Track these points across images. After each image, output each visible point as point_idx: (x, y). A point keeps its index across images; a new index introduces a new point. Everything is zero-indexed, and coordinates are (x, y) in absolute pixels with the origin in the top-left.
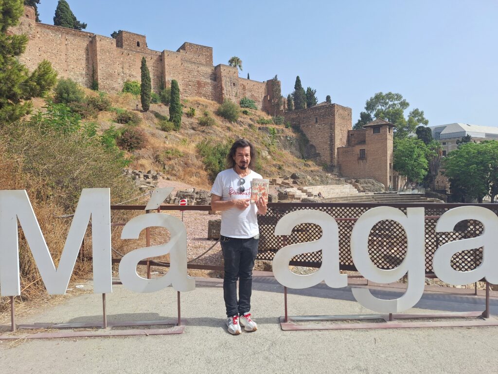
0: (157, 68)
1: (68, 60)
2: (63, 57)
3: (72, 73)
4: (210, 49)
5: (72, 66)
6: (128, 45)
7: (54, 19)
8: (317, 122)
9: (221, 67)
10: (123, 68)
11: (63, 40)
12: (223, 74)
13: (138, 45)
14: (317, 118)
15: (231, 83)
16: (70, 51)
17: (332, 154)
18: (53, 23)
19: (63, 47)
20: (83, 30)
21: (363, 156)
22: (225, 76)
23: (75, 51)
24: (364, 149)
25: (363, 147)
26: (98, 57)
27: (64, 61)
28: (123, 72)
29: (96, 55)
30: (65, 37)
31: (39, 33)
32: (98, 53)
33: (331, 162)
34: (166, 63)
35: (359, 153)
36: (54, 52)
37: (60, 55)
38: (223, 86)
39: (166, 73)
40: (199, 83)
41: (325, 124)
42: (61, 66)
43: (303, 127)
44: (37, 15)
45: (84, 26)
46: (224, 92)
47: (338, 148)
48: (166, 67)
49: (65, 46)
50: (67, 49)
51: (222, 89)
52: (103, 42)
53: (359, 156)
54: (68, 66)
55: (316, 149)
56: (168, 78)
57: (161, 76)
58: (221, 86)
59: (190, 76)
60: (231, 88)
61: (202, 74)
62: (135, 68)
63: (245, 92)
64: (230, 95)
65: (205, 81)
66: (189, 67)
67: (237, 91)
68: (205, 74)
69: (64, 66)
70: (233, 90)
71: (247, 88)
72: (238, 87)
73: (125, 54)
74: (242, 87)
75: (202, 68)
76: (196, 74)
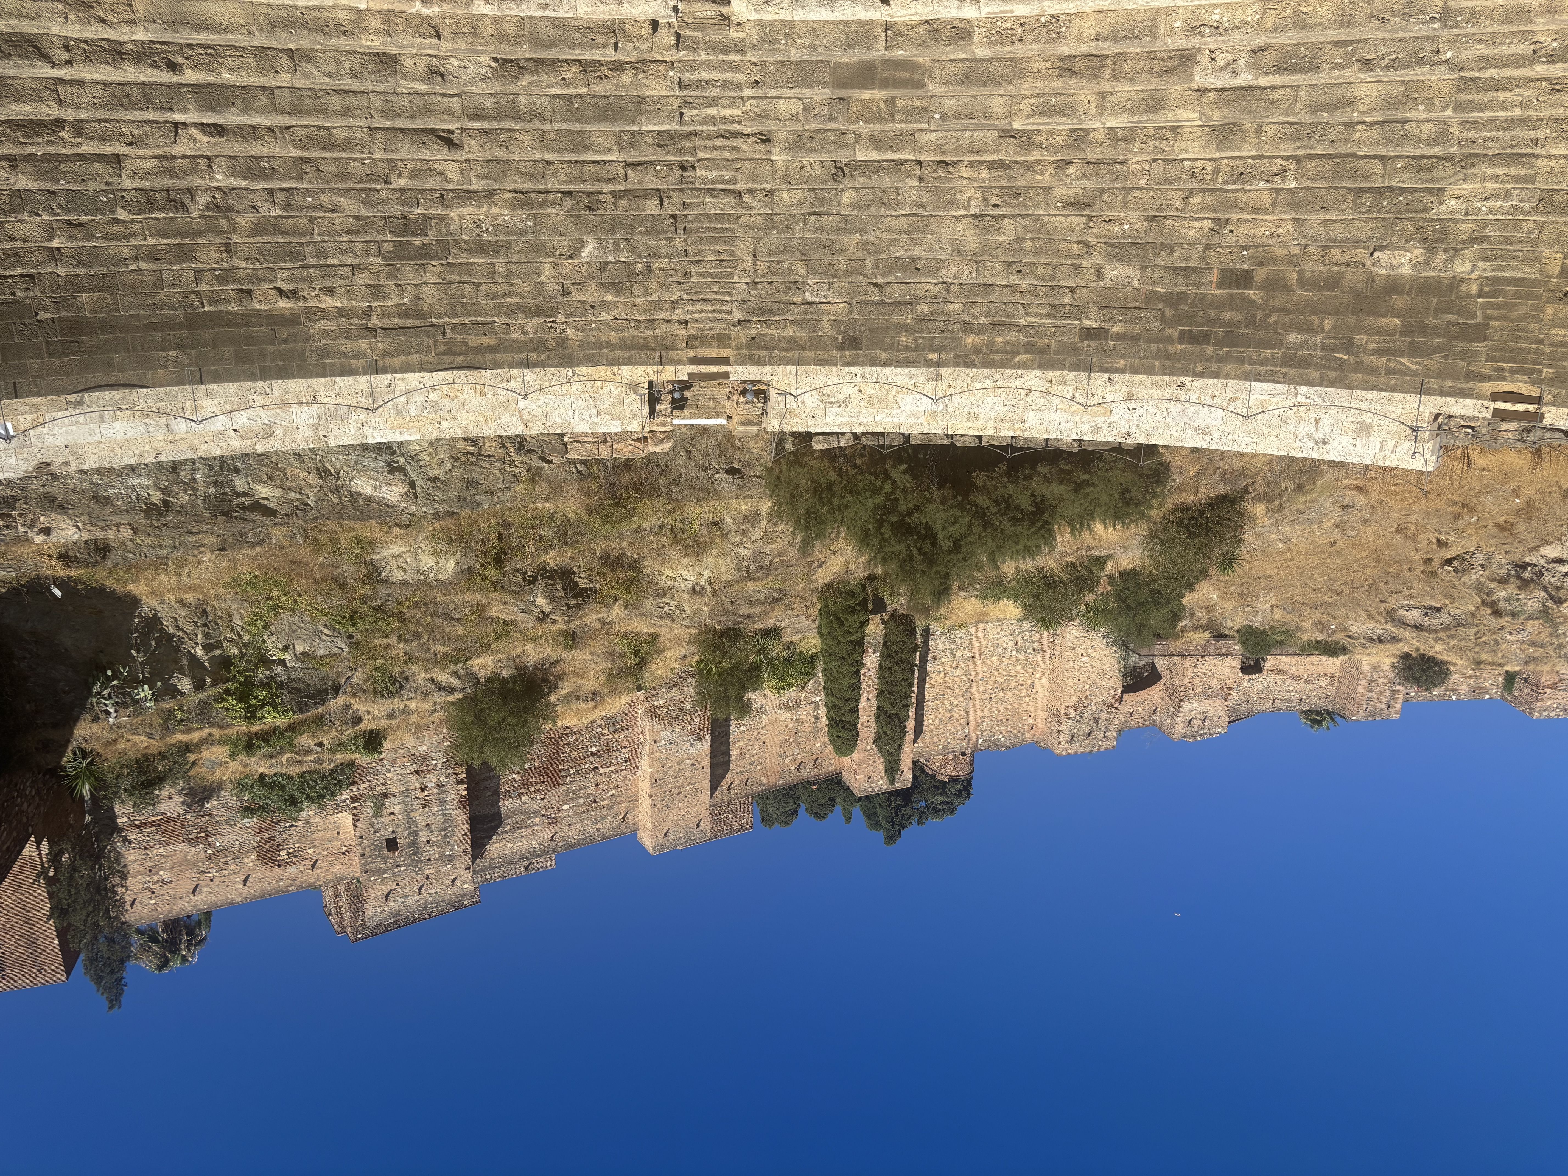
5: (959, 672)
11: (974, 734)
19: (975, 715)
27: (977, 678)
30: (968, 743)
31: (1027, 728)
36: (1000, 695)
37: (984, 692)
40: (553, 778)
42: (986, 664)
50: (967, 713)
54: (968, 671)
59: (591, 790)
60: (410, 822)
61: (537, 820)
62: (779, 733)
63: (265, 835)
64: (423, 789)
65: (524, 798)
66: (595, 822)
67: (371, 825)
68: (518, 828)
69: (978, 667)
70: (400, 819)
71: (250, 860)
72: (366, 843)
73: (808, 766)
74: (283, 853)
75: (534, 844)
76: (565, 807)
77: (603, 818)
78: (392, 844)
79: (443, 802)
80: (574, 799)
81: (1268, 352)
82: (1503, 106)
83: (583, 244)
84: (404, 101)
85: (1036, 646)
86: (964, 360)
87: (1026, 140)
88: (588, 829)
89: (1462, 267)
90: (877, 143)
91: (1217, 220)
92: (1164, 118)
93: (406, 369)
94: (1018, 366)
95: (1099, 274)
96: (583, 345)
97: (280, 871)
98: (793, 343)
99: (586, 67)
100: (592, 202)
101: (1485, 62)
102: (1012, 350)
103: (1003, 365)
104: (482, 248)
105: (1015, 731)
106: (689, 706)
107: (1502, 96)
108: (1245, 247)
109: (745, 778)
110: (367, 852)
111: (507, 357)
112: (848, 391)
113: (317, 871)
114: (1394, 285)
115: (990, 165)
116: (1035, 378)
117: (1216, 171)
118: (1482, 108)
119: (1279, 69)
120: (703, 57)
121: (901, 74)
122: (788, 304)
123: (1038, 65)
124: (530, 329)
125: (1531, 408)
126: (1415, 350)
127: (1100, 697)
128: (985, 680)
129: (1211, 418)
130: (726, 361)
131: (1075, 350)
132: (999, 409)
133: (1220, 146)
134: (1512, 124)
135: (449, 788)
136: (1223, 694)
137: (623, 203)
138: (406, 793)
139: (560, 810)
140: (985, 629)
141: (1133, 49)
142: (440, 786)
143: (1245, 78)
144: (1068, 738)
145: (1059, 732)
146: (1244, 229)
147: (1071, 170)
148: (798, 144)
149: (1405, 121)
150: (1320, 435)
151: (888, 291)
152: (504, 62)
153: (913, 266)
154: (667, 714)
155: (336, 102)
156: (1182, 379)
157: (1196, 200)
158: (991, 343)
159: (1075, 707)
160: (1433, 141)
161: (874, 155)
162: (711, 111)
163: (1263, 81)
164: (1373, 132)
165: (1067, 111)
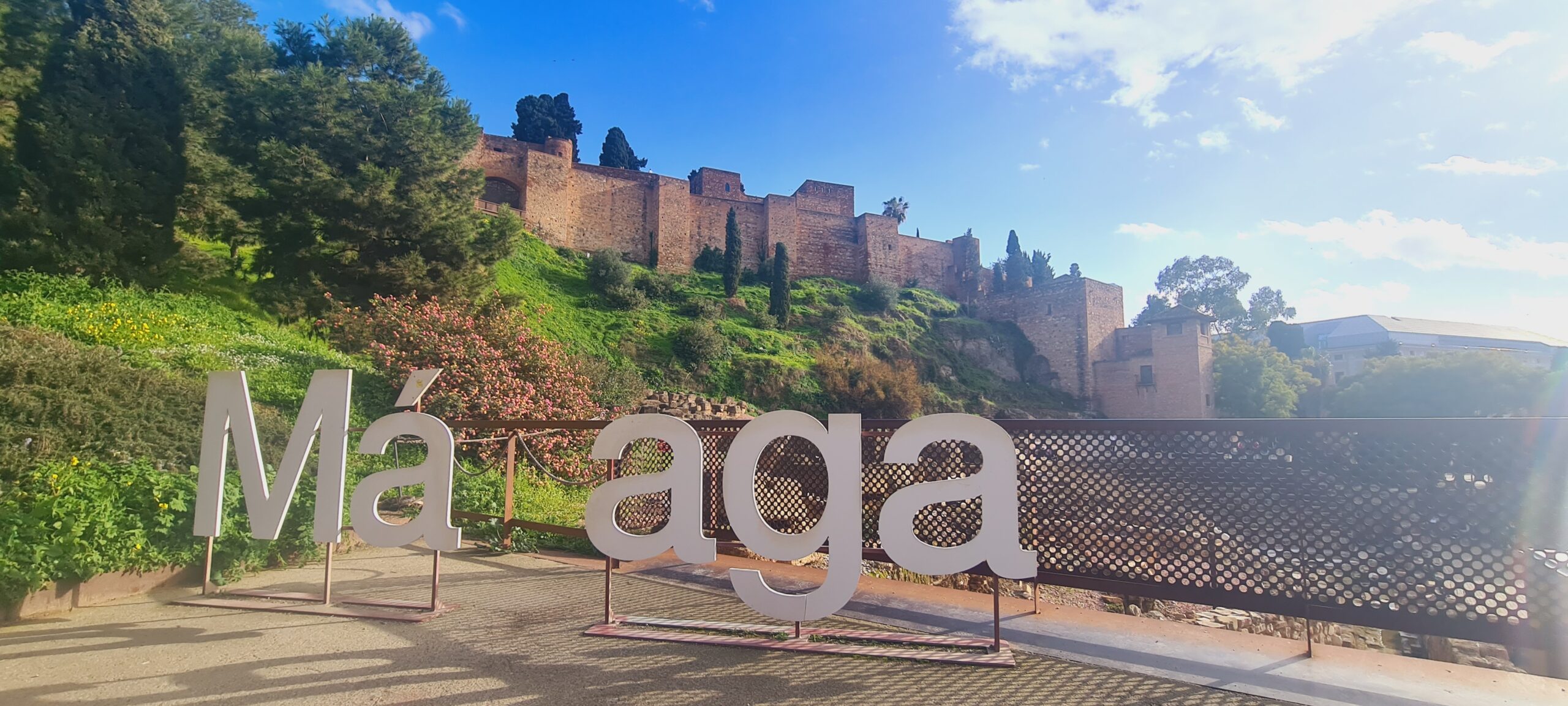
0: (756, 224)
1: (614, 218)
2: (607, 214)
3: (619, 238)
4: (849, 190)
6: (710, 189)
7: (601, 157)
8: (1050, 313)
9: (867, 219)
10: (699, 228)
11: (609, 187)
12: (869, 231)
13: (728, 189)
14: (1049, 306)
15: (884, 245)
16: (618, 203)
17: (1081, 375)
18: (598, 163)
20: (642, 169)
21: (1146, 380)
22: (873, 234)
23: (625, 204)
24: (1151, 366)
25: (1147, 362)
26: (661, 211)
28: (699, 234)
29: (658, 209)
30: (612, 182)
32: (661, 204)
33: (1082, 389)
34: (770, 216)
35: (1138, 373)
38: (870, 249)
39: (770, 233)
40: (826, 247)
41: (1068, 316)
42: (602, 227)
43: (1023, 321)
44: (575, 152)
45: (643, 163)
46: (871, 260)
47: (1094, 364)
48: (771, 222)
49: (611, 197)
51: (867, 255)
52: (670, 187)
53: (1139, 380)
55: (1051, 364)
56: (772, 240)
57: (762, 239)
58: (866, 250)
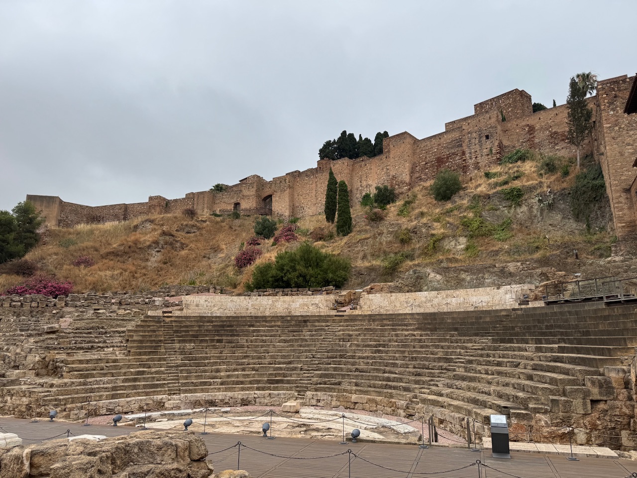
5: (320, 199)
10: (361, 182)
12: (465, 132)
19: (314, 185)
27: (314, 197)
28: (361, 186)
31: (299, 182)
34: (392, 156)
38: (464, 148)
39: (391, 168)
40: (439, 159)
46: (466, 156)
48: (392, 161)
54: (317, 199)
59: (428, 156)
60: (481, 146)
61: (444, 145)
62: (371, 177)
63: (532, 136)
64: (476, 157)
65: (448, 153)
66: (426, 145)
67: (493, 144)
68: (450, 142)
69: (314, 201)
70: (484, 147)
71: (537, 127)
72: (495, 138)
73: (363, 166)
74: (527, 130)
75: (445, 136)
76: (436, 150)
77: (424, 147)
78: (487, 137)
79: (470, 153)
80: (433, 153)
81: (216, 324)
82: (172, 376)
83: (350, 347)
84: (360, 378)
85: (298, 209)
86: (282, 317)
87: (253, 369)
88: (429, 143)
89: (177, 345)
90: (281, 369)
91: (222, 353)
92: (228, 373)
93: (405, 314)
94: (270, 316)
95: (247, 340)
96: (364, 320)
97: (528, 123)
98: (318, 321)
99: (325, 384)
100: (341, 356)
101: (175, 383)
102: (270, 321)
103: (273, 317)
104: (369, 346)
105: (302, 181)
106: (397, 187)
107: (172, 378)
108: (217, 348)
109: (381, 161)
110: (495, 134)
111: (384, 317)
112: (311, 308)
113: (516, 124)
114: (190, 341)
115: (262, 364)
116: (267, 314)
117: (220, 364)
118: (175, 376)
119: (206, 382)
120: (304, 385)
121: (271, 382)
122: (315, 331)
123: (247, 383)
124: (373, 325)
125: (165, 315)
126: (186, 326)
127: (278, 194)
128: (312, 197)
129: (230, 305)
130: (336, 316)
131: (257, 322)
132: (277, 304)
133: (218, 368)
134: (170, 373)
135: (468, 158)
136: (244, 197)
137: (335, 356)
138: (482, 155)
139: (437, 149)
140: (313, 213)
141: (231, 386)
142: (471, 158)
143: (212, 380)
144: (287, 181)
145: (289, 182)
146: (217, 352)
147: (247, 363)
148: (295, 369)
149: (187, 373)
150: (207, 302)
151: (292, 335)
152: (339, 385)
153: (285, 341)
154: (403, 184)
155: (370, 378)
156: (235, 315)
157: (225, 358)
158: (275, 322)
159: (285, 190)
160: (183, 370)
161: (281, 366)
162: (309, 375)
163: (209, 380)
164: (192, 371)
165: (244, 375)
